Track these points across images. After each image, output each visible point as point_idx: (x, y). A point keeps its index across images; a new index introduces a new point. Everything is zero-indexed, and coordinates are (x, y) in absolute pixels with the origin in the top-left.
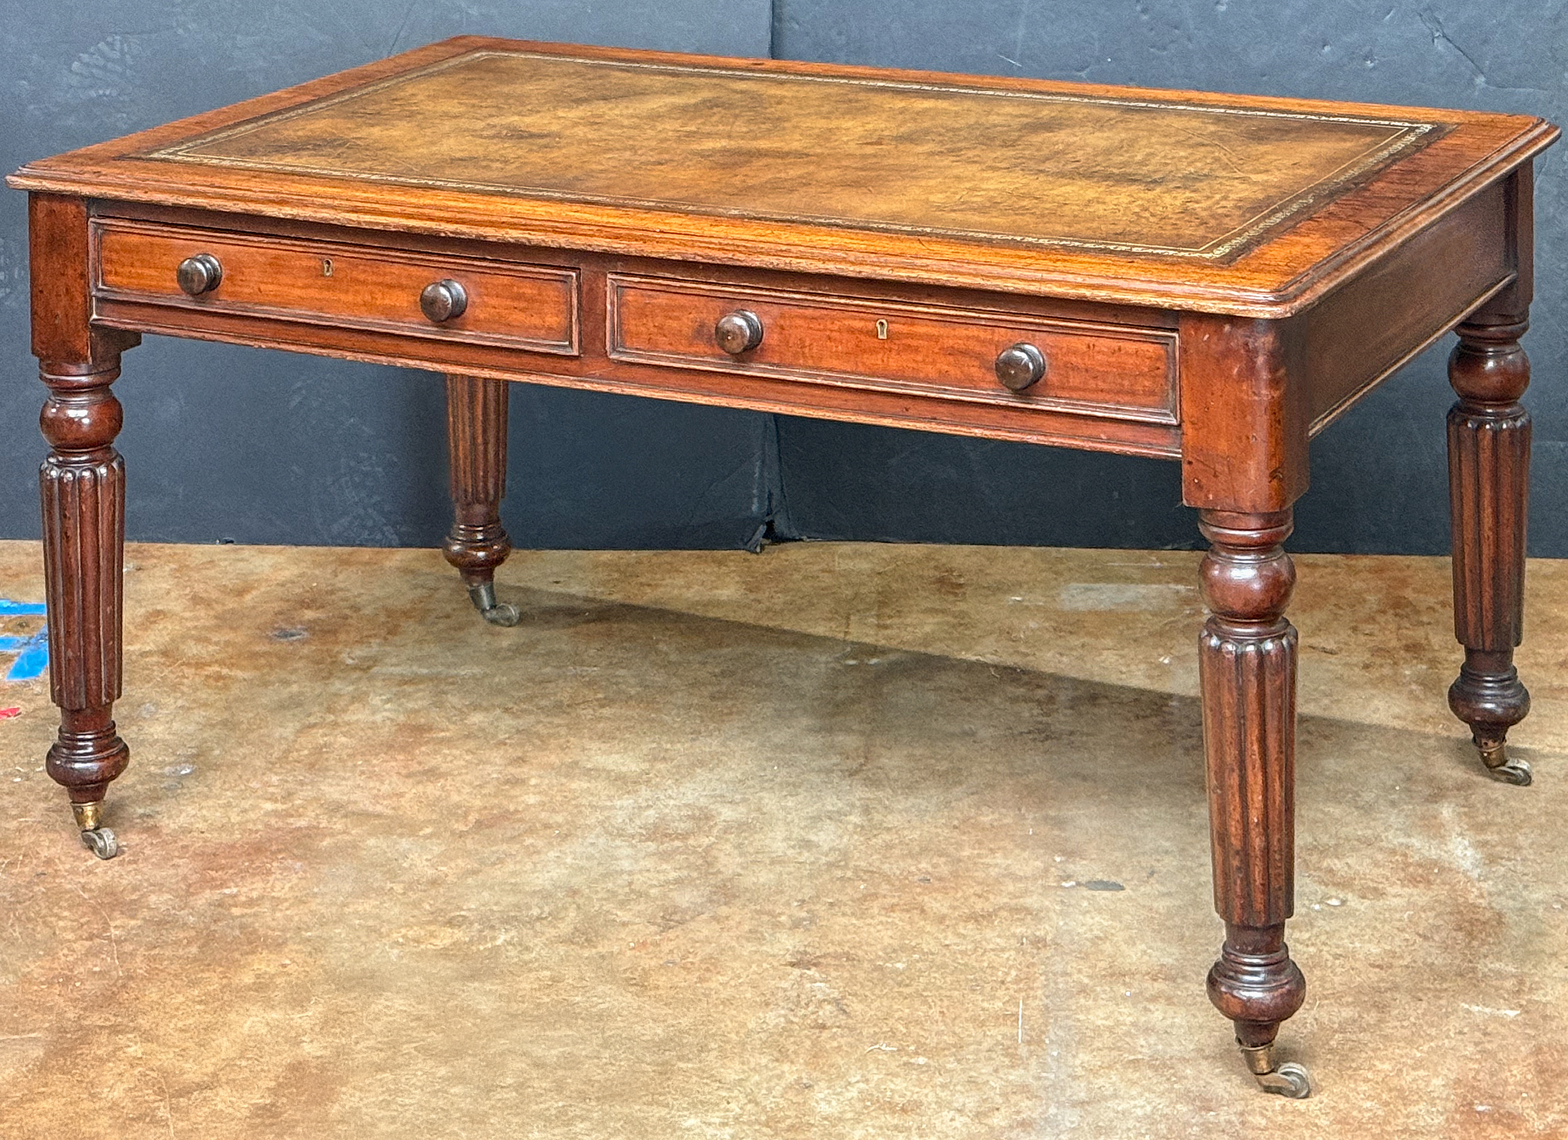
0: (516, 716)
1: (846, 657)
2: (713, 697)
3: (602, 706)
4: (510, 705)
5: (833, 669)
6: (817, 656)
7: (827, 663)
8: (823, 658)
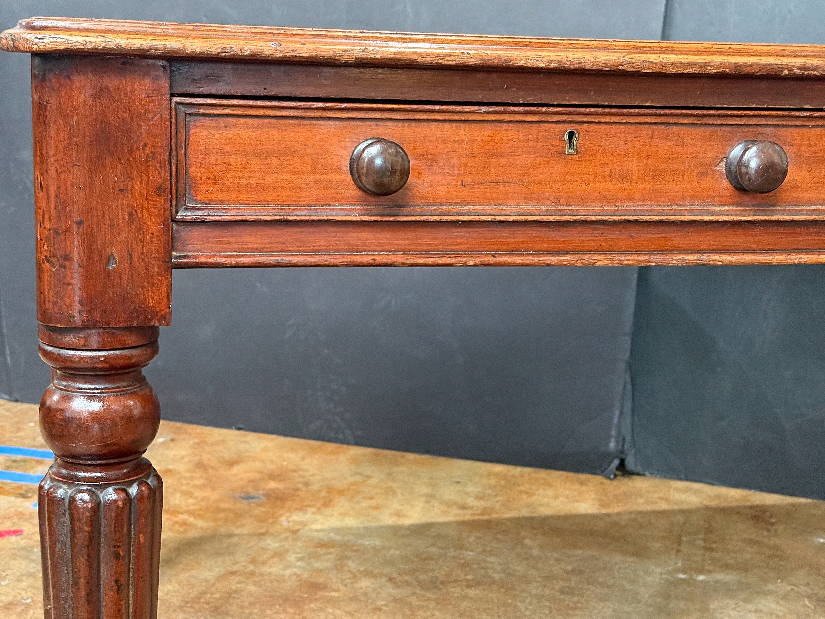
0: (397, 586)
1: (678, 571)
2: (562, 592)
3: (469, 586)
4: (395, 575)
5: (666, 580)
6: (653, 567)
7: (661, 574)
8: (658, 570)
